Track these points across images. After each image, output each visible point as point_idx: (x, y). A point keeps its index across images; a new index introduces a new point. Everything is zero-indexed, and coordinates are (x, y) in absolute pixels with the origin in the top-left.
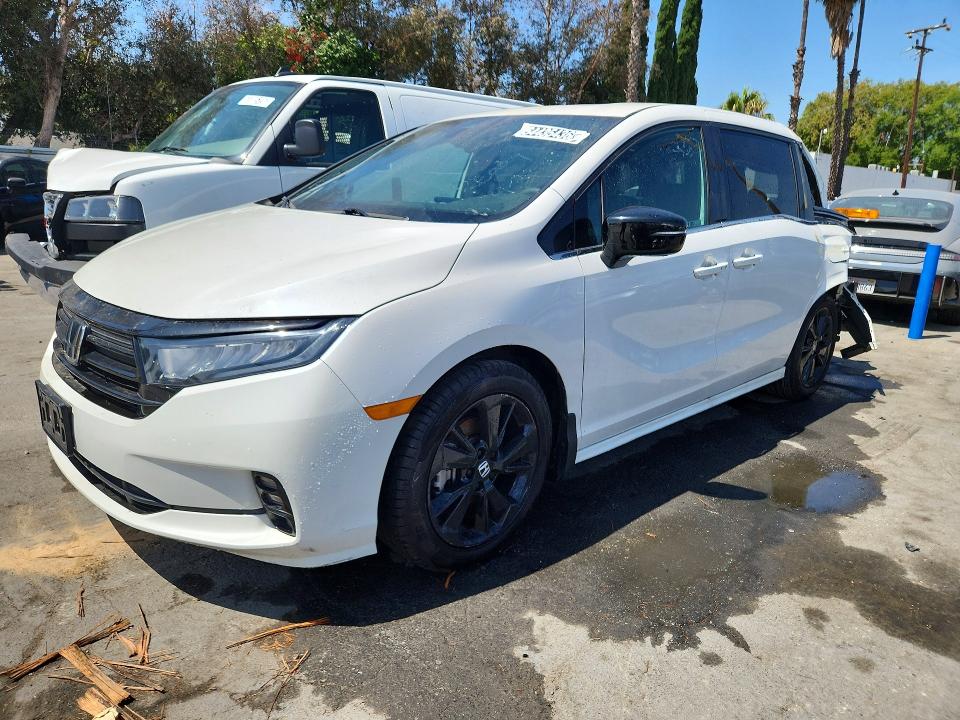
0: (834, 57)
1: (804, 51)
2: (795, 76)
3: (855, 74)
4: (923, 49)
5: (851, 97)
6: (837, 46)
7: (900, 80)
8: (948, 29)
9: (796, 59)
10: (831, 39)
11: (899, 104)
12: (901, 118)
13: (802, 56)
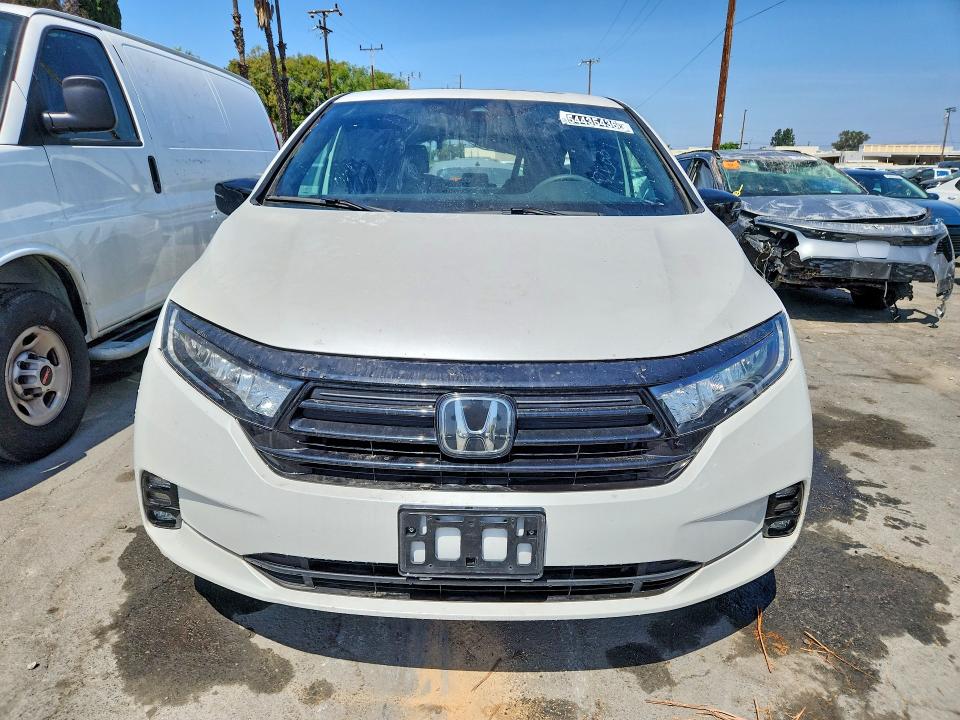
0: (261, 28)
1: (239, 17)
2: (238, 44)
3: (282, 46)
4: (326, 30)
5: (284, 69)
6: (263, 18)
7: (299, 55)
8: (341, 14)
9: (234, 26)
10: (256, 10)
11: (303, 77)
12: (307, 91)
13: (239, 23)
